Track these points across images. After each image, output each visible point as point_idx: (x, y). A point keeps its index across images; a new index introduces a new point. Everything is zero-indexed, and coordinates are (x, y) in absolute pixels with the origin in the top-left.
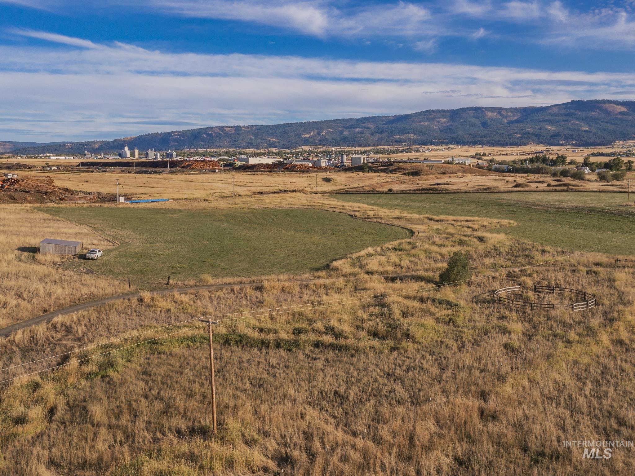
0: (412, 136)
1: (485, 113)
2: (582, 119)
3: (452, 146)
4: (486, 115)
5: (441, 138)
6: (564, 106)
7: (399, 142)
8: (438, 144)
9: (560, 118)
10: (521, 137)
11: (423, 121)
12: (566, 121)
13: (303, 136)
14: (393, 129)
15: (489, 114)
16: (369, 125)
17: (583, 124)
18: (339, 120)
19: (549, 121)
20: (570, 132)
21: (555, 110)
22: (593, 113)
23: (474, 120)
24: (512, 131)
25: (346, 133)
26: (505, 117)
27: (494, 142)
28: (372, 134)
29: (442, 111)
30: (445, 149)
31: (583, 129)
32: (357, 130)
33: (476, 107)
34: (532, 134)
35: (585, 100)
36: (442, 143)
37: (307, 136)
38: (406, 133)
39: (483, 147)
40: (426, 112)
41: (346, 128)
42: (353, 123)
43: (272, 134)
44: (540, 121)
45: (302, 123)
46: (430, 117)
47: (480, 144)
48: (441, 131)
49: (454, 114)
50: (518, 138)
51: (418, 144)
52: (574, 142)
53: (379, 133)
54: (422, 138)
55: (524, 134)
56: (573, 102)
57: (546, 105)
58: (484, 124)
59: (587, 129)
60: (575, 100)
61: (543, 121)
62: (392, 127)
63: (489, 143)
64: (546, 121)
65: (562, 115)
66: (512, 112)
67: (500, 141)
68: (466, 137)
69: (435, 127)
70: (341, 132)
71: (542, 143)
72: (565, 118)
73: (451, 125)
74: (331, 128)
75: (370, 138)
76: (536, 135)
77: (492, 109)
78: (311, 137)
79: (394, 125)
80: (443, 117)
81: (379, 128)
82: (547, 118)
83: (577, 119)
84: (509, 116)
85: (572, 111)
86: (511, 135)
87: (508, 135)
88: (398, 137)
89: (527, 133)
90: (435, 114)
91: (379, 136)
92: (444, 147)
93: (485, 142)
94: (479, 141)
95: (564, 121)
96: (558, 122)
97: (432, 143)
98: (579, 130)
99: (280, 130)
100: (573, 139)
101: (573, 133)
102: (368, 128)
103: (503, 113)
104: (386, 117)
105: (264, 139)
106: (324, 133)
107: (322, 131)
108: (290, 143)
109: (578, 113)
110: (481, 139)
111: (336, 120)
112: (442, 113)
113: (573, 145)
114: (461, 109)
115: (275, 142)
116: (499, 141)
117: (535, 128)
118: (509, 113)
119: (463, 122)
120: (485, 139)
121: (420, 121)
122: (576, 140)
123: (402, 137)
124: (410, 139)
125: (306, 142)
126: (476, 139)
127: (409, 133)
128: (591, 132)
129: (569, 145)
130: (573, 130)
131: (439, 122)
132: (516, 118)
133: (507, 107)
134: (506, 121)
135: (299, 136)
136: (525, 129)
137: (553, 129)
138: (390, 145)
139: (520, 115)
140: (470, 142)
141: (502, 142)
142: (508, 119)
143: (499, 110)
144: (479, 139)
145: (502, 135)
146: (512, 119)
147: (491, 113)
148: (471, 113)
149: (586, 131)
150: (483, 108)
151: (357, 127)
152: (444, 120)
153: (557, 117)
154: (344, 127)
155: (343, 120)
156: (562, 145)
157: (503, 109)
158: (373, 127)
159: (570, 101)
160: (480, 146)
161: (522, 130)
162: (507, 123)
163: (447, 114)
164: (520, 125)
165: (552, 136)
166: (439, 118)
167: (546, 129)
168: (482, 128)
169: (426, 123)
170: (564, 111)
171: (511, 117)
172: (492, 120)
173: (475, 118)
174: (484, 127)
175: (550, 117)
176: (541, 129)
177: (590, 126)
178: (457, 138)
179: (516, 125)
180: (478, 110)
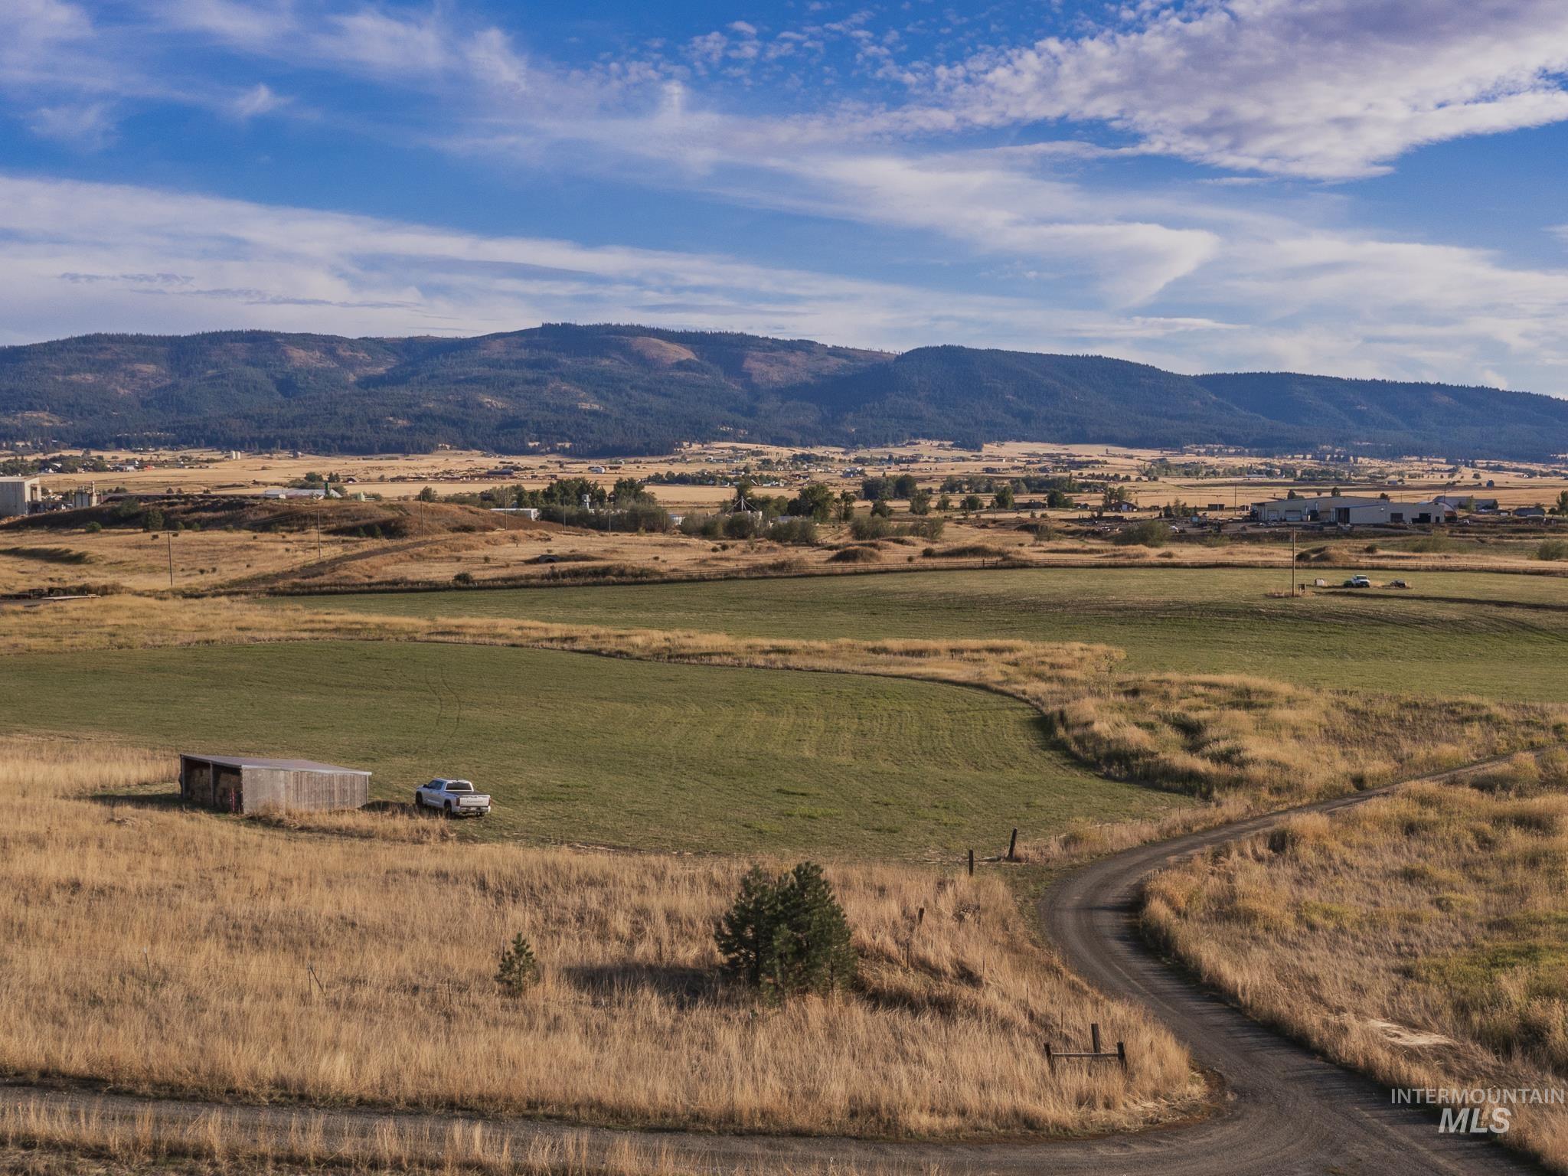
0: (45, 419)
1: (284, 352)
2: (578, 379)
3: (195, 454)
4: (289, 359)
5: (149, 427)
8: (142, 444)
9: (515, 373)
10: (410, 429)
11: (78, 371)
12: (534, 382)
15: (299, 356)
17: (582, 394)
19: (485, 382)
20: (551, 416)
21: (497, 349)
22: (606, 362)
23: (250, 371)
24: (379, 410)
26: (349, 364)
27: (328, 441)
29: (140, 339)
30: (175, 464)
31: (586, 406)
33: (253, 332)
34: (441, 418)
35: (581, 322)
36: (158, 443)
38: (21, 408)
39: (296, 457)
44: (457, 382)
46: (102, 356)
47: (284, 447)
48: (145, 404)
50: (399, 431)
52: (567, 445)
54: (84, 425)
55: (419, 418)
56: (547, 329)
57: (469, 336)
58: (286, 386)
59: (596, 407)
60: (553, 322)
61: (465, 381)
63: (315, 444)
64: (477, 380)
65: (519, 364)
66: (368, 350)
67: (349, 438)
68: (236, 423)
69: (122, 392)
71: (475, 446)
72: (530, 374)
73: (175, 386)
76: (454, 423)
77: (306, 340)
80: (145, 358)
82: (476, 371)
83: (563, 377)
84: (361, 364)
85: (545, 353)
86: (377, 421)
87: (370, 422)
89: (424, 415)
90: (117, 348)
92: (166, 455)
93: (301, 442)
94: (282, 438)
95: (527, 382)
96: (512, 384)
97: (120, 444)
98: (574, 410)
100: (563, 436)
101: (561, 418)
103: (340, 352)
109: (566, 361)
110: (287, 432)
112: (140, 347)
113: (564, 452)
114: (204, 336)
116: (343, 438)
117: (449, 401)
118: (361, 355)
119: (213, 377)
120: (298, 431)
121: (69, 371)
122: (571, 440)
123: (8, 421)
124: (39, 429)
126: (269, 432)
127: (31, 408)
128: (607, 416)
129: (553, 451)
130: (558, 409)
131: (133, 375)
132: (381, 370)
133: (353, 334)
134: (352, 378)
136: (417, 405)
137: (500, 405)
139: (393, 361)
140: (253, 439)
141: (354, 443)
142: (360, 371)
143: (329, 344)
144: (280, 432)
145: (349, 421)
146: (371, 371)
147: (302, 353)
148: (240, 349)
149: (593, 413)
152: (150, 369)
153: (507, 371)
156: (533, 452)
157: (341, 340)
159: (538, 325)
160: (286, 453)
161: (409, 406)
162: (358, 384)
164: (403, 390)
165: (500, 427)
166: (129, 361)
167: (481, 405)
168: (279, 397)
169: (90, 377)
170: (524, 354)
171: (368, 365)
172: (309, 372)
173: (254, 365)
174: (285, 395)
175: (484, 371)
176: (465, 406)
177: (601, 398)
178: (205, 426)
179: (387, 390)
180: (260, 341)
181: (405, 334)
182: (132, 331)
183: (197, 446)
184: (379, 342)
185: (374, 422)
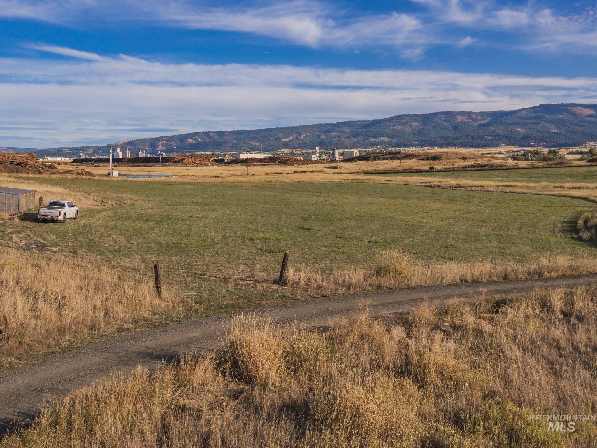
0: (386, 139)
1: (456, 117)
2: (551, 122)
4: (457, 119)
5: (414, 141)
6: (533, 110)
7: (375, 145)
8: (411, 146)
9: (529, 121)
10: (492, 139)
11: (396, 125)
12: (535, 123)
13: (282, 140)
14: (368, 133)
15: (460, 118)
16: (345, 130)
17: (552, 127)
18: (316, 125)
19: (519, 124)
20: (540, 134)
21: (524, 113)
22: (561, 116)
23: (445, 124)
24: (483, 134)
25: (323, 137)
26: (475, 120)
27: (466, 144)
28: (347, 138)
29: (414, 116)
31: (553, 131)
32: (334, 134)
33: (447, 112)
34: (503, 136)
35: (553, 103)
37: (287, 140)
38: (380, 137)
40: (399, 116)
41: (324, 133)
42: (330, 128)
43: (253, 139)
44: (509, 124)
45: (282, 128)
46: (403, 121)
47: (452, 146)
48: (414, 134)
49: (426, 118)
50: (489, 140)
51: (393, 147)
52: (545, 144)
53: (354, 137)
54: (396, 141)
55: (495, 136)
56: (541, 106)
57: (515, 109)
58: (455, 128)
59: (556, 131)
60: (543, 103)
61: (512, 124)
62: (367, 131)
63: (462, 145)
64: (516, 123)
65: (531, 118)
66: (482, 116)
67: (472, 143)
68: (439, 139)
69: (408, 131)
70: (319, 136)
71: (513, 144)
72: (534, 121)
73: (423, 129)
74: (309, 133)
75: (346, 142)
76: (507, 137)
77: (462, 113)
78: (290, 141)
79: (369, 129)
80: (415, 121)
81: (354, 132)
82: (516, 121)
83: (545, 122)
84: (479, 120)
85: (540, 114)
86: (482, 137)
88: (373, 140)
89: (497, 135)
90: (407, 118)
91: (355, 139)
93: (457, 144)
94: (452, 143)
95: (533, 123)
96: (528, 124)
97: (406, 146)
98: (548, 132)
99: (261, 135)
100: (543, 141)
101: (543, 135)
102: (344, 132)
103: (473, 117)
104: (361, 121)
105: (246, 143)
106: (302, 137)
107: (300, 136)
108: (271, 147)
109: (547, 116)
110: (454, 141)
111: (314, 125)
112: (414, 118)
113: (543, 146)
114: (432, 113)
115: (257, 146)
116: (471, 143)
117: (506, 131)
118: (479, 117)
119: (434, 126)
120: (457, 141)
121: (394, 125)
122: (546, 142)
123: (376, 140)
124: (384, 142)
125: (286, 145)
126: (449, 141)
127: (383, 136)
128: (560, 134)
129: (539, 146)
130: (543, 132)
131: (411, 126)
132: (485, 122)
133: (477, 111)
134: (476, 124)
135: (279, 139)
136: (495, 132)
137: (523, 131)
138: (365, 148)
139: (489, 119)
140: (443, 144)
141: (474, 144)
142: (478, 122)
143: (469, 114)
144: (452, 141)
145: (473, 138)
146: (482, 122)
147: (461, 117)
148: (442, 117)
149: (555, 133)
150: (454, 112)
151: (334, 132)
152: (416, 124)
153: (526, 120)
154: (322, 132)
155: (320, 124)
156: (533, 146)
157: (473, 113)
158: (348, 131)
159: (538, 105)
161: (493, 132)
162: (477, 126)
163: (419, 118)
164: (491, 128)
165: (522, 138)
166: (411, 122)
167: (516, 131)
168: (453, 131)
169: (399, 127)
170: (533, 114)
171: (481, 120)
172: (463, 123)
173: (446, 122)
174: (455, 130)
175: (519, 120)
176: (511, 132)
177: (559, 128)
178: (430, 140)
179: (486, 128)
180: (449, 115)
181: (494, 110)
182: (412, 113)
183: (427, 146)
184: (485, 113)
185: (481, 138)
